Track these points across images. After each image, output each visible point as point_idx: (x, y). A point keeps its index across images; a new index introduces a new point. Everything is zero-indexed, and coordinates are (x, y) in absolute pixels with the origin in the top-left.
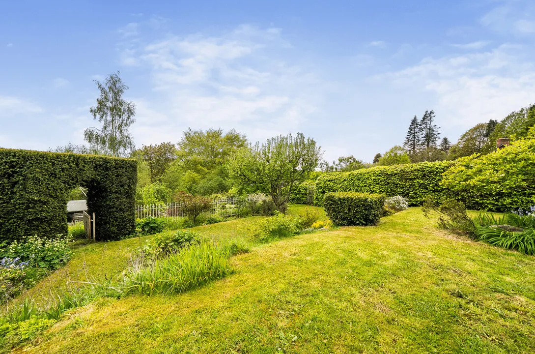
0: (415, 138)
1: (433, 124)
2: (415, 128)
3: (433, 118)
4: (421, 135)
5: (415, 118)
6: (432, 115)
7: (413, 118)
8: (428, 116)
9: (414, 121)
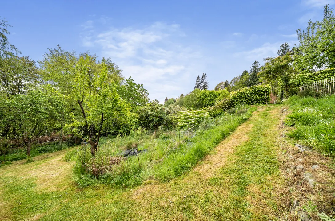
0: (198, 86)
1: (206, 80)
2: (198, 81)
3: (206, 77)
4: (201, 85)
5: (199, 76)
6: (206, 76)
7: (198, 76)
8: (204, 76)
9: (198, 78)
